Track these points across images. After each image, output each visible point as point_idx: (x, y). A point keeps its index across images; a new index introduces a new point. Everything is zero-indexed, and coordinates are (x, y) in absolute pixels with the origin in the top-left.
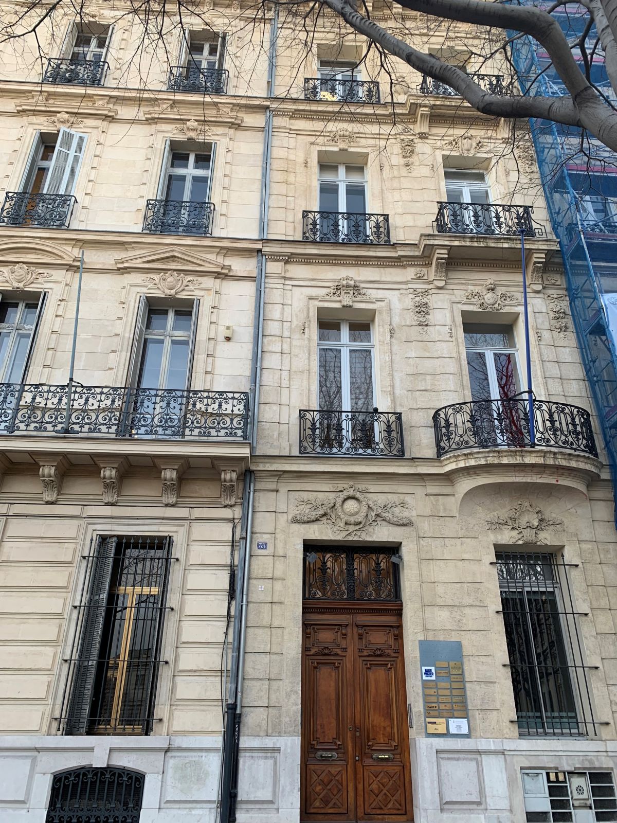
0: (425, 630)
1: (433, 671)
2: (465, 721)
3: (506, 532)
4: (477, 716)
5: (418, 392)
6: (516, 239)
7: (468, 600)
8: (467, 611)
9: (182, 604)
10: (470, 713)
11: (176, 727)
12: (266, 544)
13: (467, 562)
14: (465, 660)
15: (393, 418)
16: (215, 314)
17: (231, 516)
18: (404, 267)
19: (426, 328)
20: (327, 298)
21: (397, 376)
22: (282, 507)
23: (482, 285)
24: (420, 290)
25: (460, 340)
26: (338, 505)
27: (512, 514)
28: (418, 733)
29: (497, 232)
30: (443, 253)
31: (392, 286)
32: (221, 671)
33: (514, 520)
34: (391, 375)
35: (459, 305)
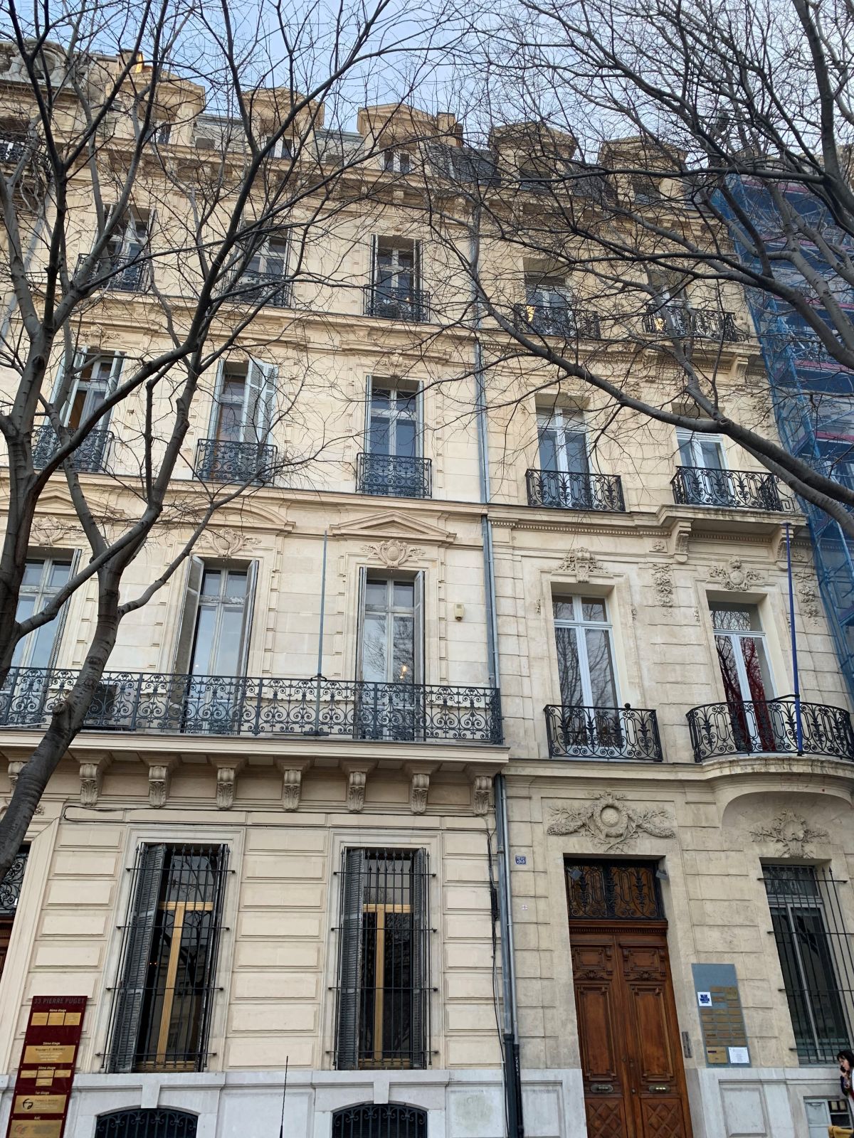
0: (697, 952)
1: (709, 997)
2: (744, 1050)
3: (771, 844)
4: (756, 1043)
5: (668, 685)
6: (763, 513)
7: (738, 920)
8: (737, 931)
9: (445, 924)
10: (749, 1041)
11: (453, 1060)
12: (525, 858)
13: (734, 878)
14: (740, 985)
15: (646, 715)
16: (442, 589)
17: (484, 827)
18: (641, 536)
19: (670, 610)
20: (561, 571)
21: (644, 665)
22: (537, 817)
23: (727, 561)
24: (661, 565)
25: (707, 625)
26: (597, 814)
27: (776, 825)
28: (699, 1064)
29: (742, 504)
30: (687, 526)
31: (631, 559)
32: (494, 999)
33: (779, 831)
34: (638, 664)
35: (703, 584)
